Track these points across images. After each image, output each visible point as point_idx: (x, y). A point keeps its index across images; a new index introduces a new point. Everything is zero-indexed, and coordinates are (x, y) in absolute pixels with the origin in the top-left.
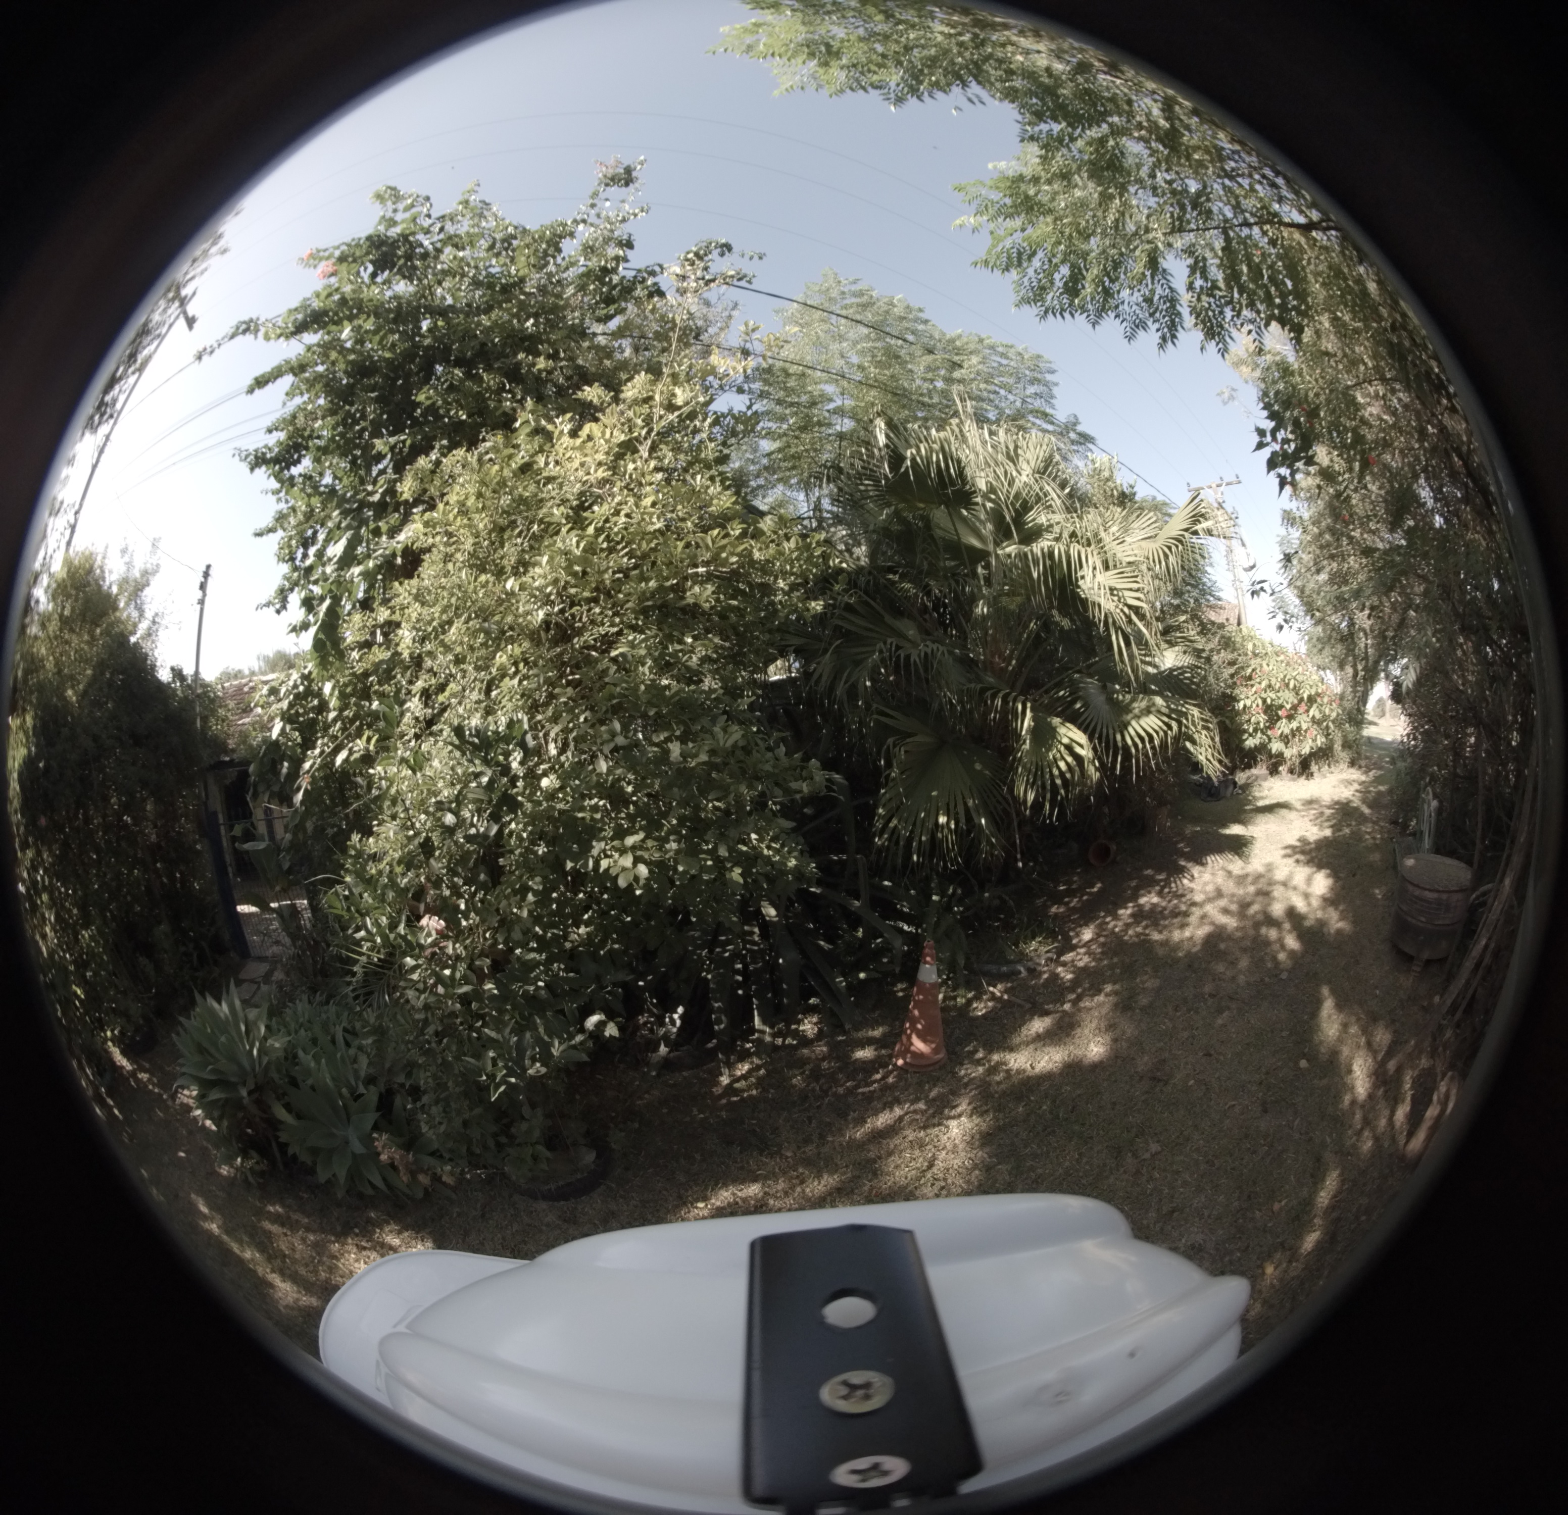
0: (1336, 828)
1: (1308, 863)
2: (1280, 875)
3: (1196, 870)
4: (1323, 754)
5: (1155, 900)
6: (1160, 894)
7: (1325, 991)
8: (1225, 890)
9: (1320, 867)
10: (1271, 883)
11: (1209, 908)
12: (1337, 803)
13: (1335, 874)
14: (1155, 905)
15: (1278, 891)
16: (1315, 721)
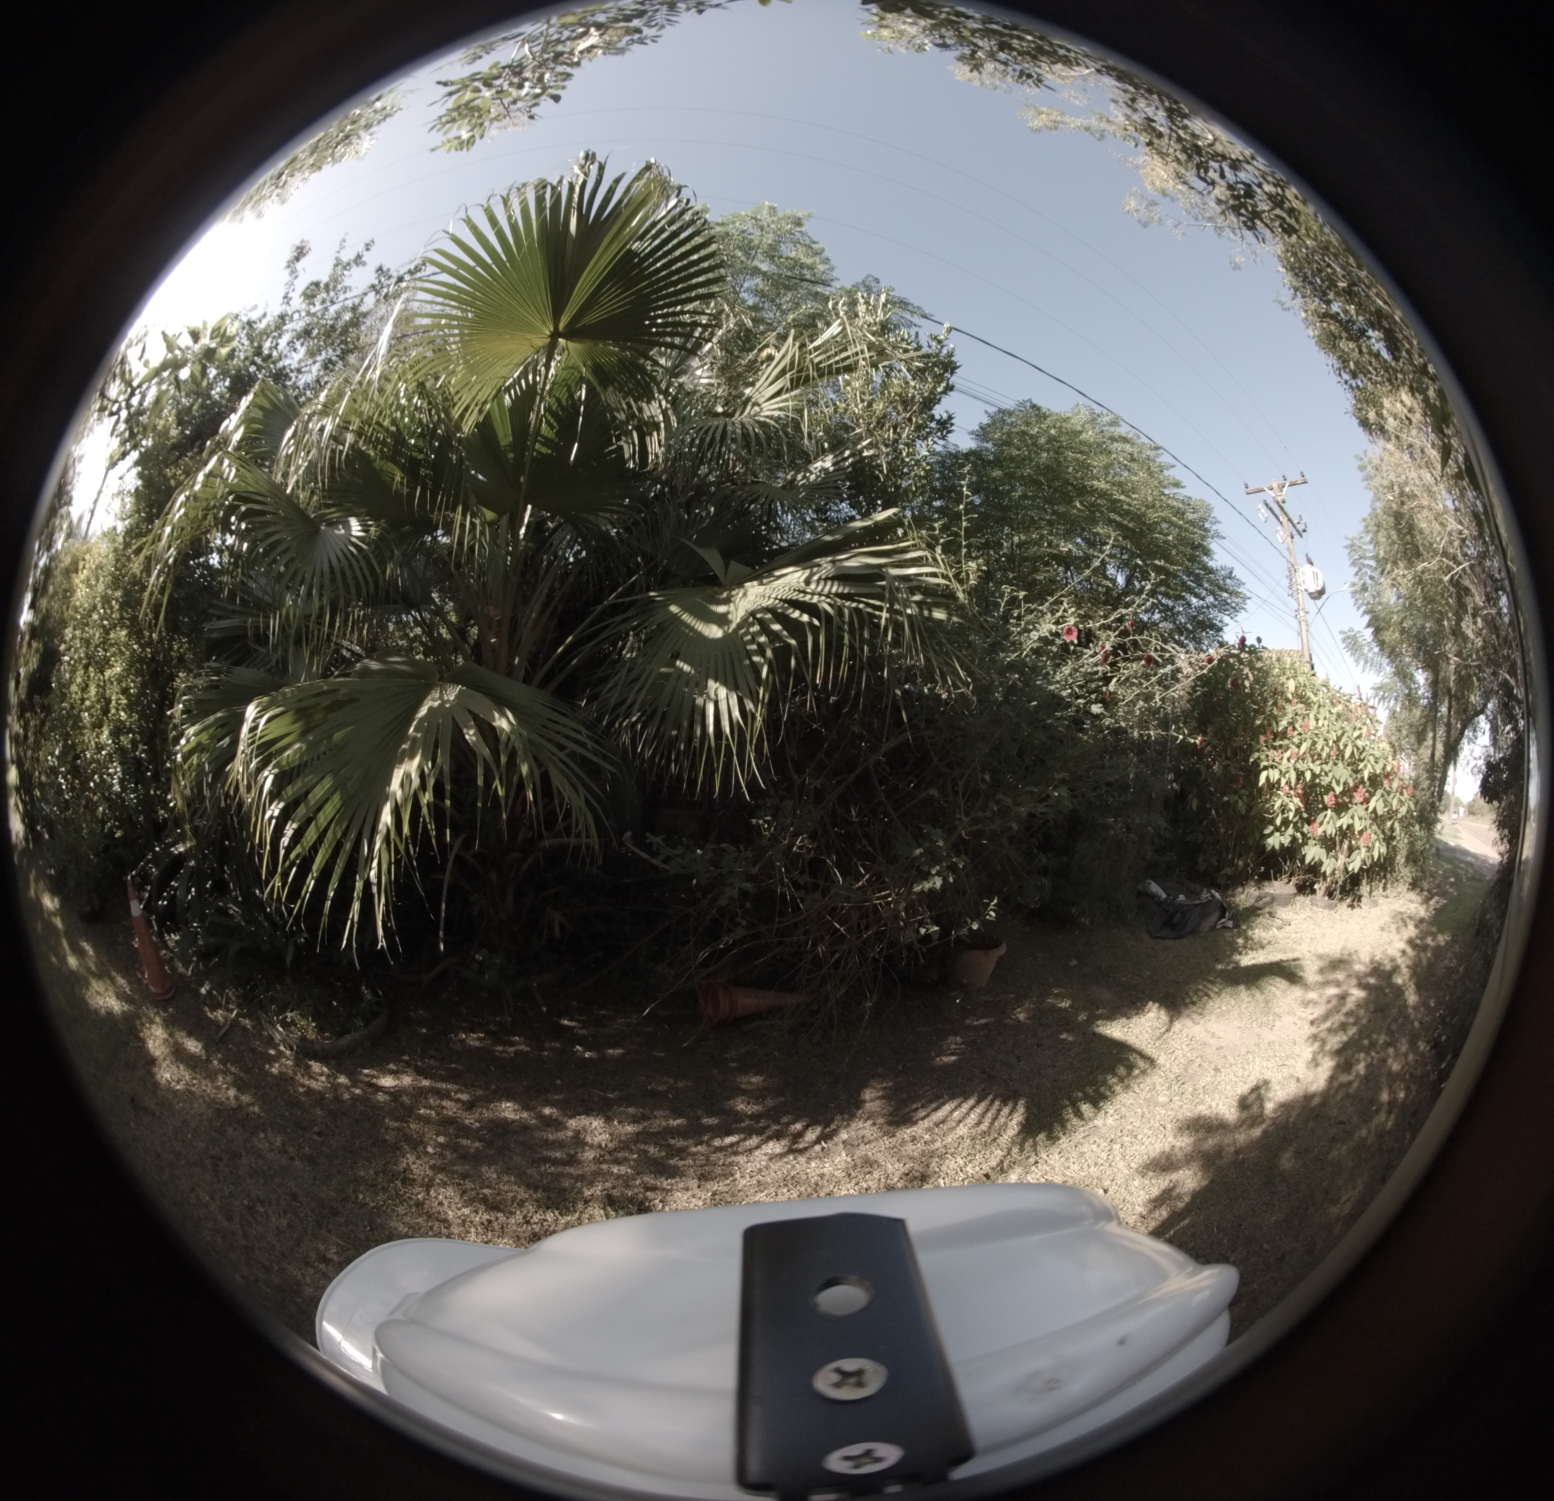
4: (1379, 873)
12: (1375, 970)
16: (1376, 818)
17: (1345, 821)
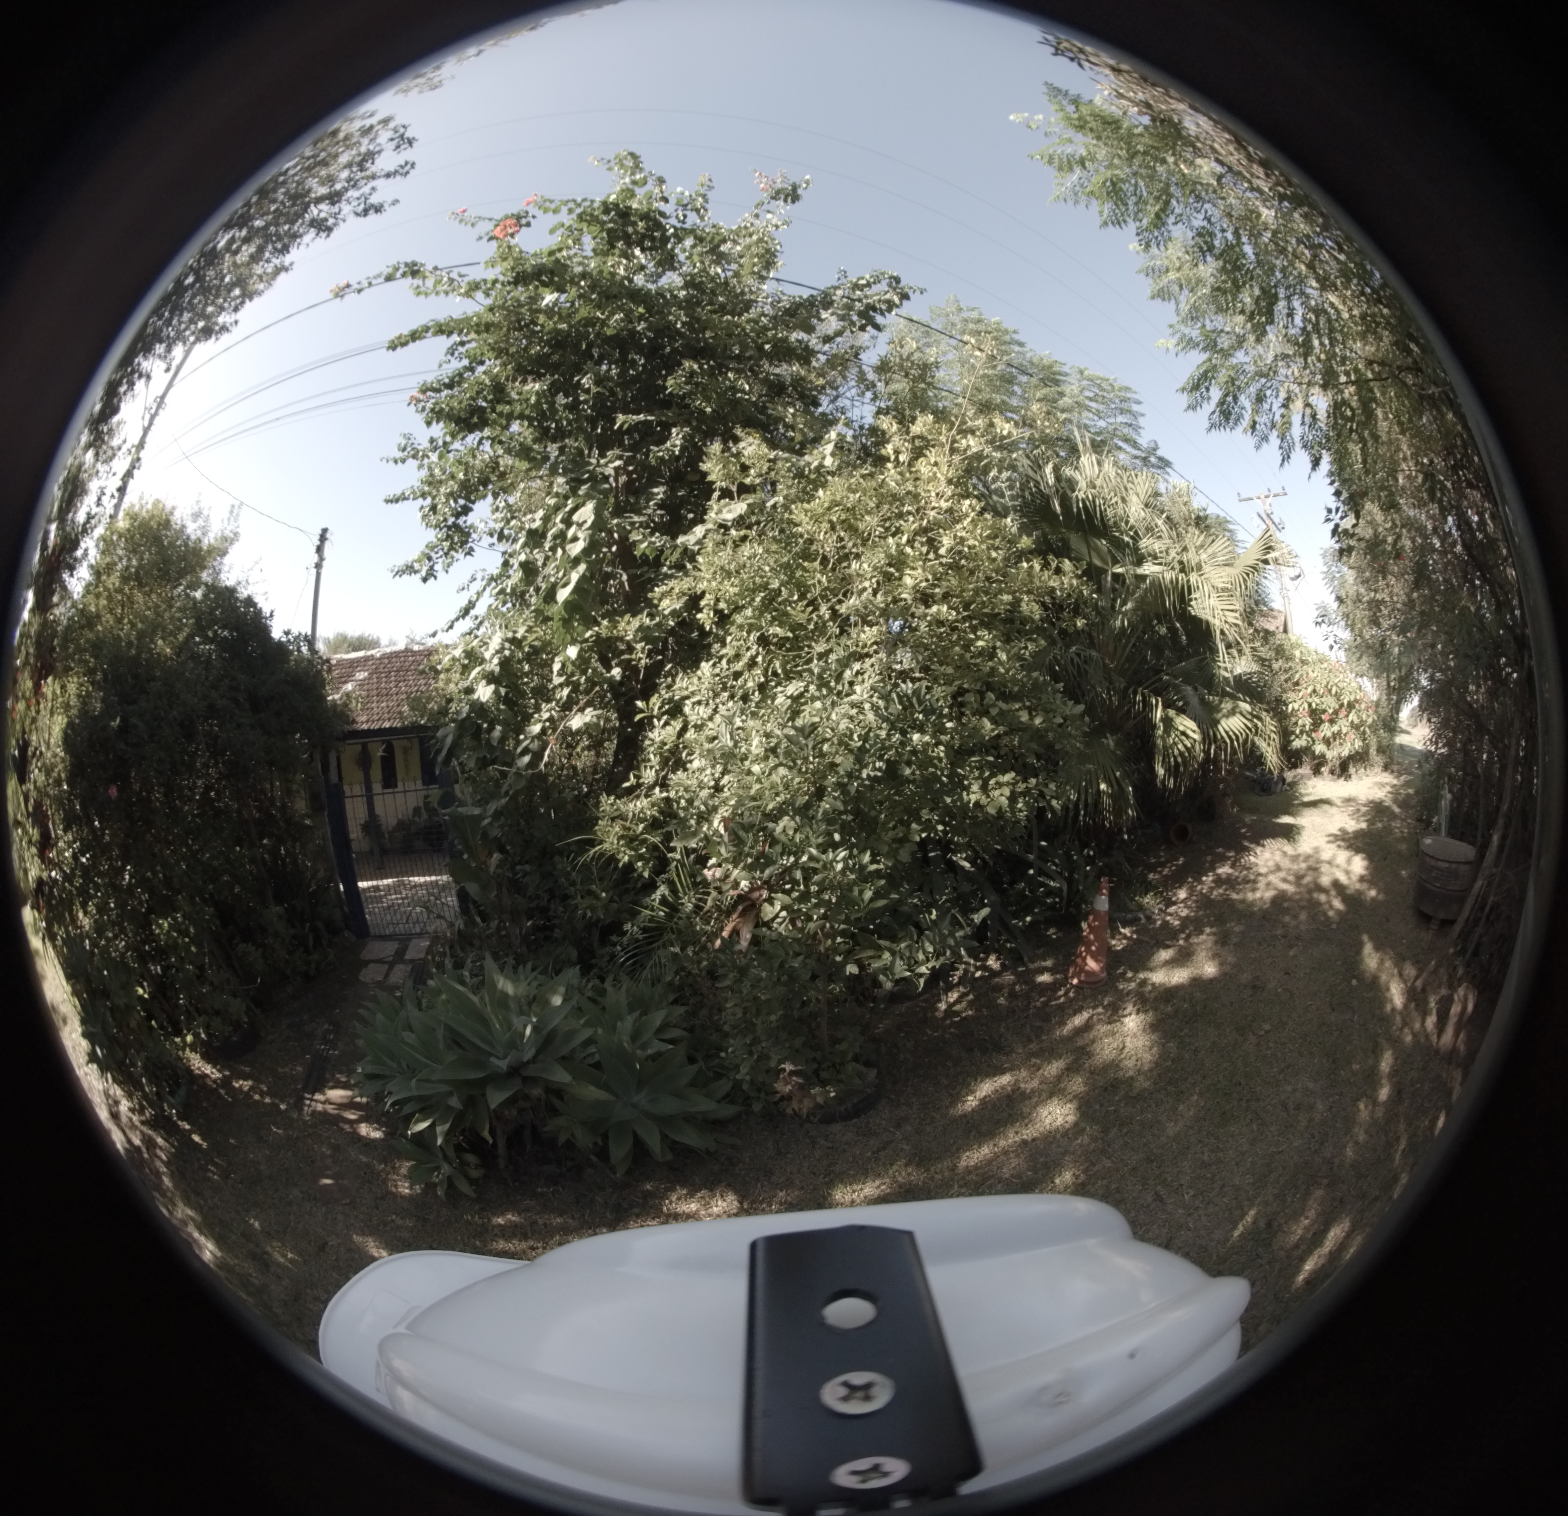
0: (1371, 822)
1: (1349, 847)
2: (1326, 855)
3: (1259, 850)
4: (1360, 758)
5: (1230, 871)
6: (1233, 866)
7: (1365, 938)
8: (1282, 865)
9: (1357, 851)
10: (1319, 861)
11: (1271, 878)
12: (1372, 802)
13: (1370, 857)
14: (1229, 875)
15: (1324, 868)
16: (1353, 726)
17: (1335, 728)
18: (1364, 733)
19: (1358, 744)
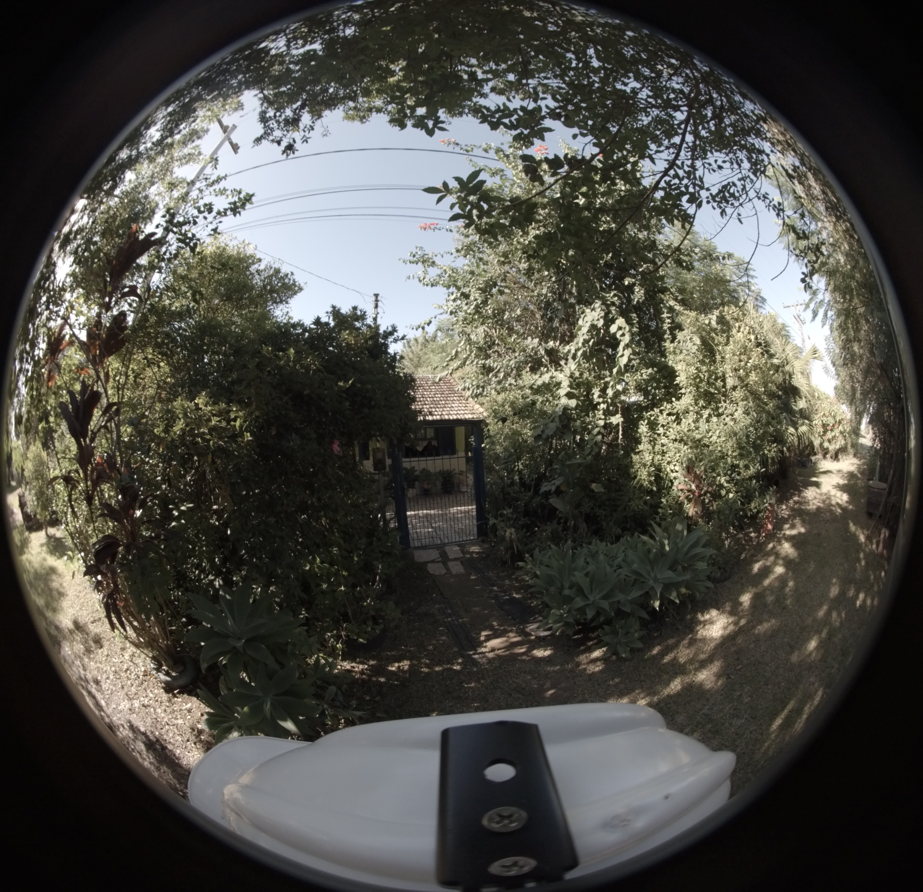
0: (849, 481)
2: (832, 493)
3: (807, 491)
8: (817, 496)
9: (845, 492)
10: (830, 496)
11: (814, 501)
12: (849, 472)
13: (849, 495)
15: (833, 498)
16: (841, 433)
17: (833, 434)
18: (845, 436)
19: (843, 442)
